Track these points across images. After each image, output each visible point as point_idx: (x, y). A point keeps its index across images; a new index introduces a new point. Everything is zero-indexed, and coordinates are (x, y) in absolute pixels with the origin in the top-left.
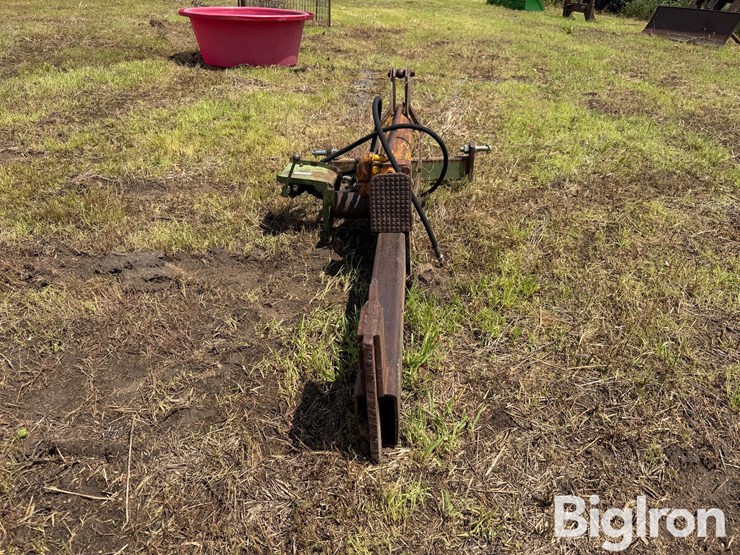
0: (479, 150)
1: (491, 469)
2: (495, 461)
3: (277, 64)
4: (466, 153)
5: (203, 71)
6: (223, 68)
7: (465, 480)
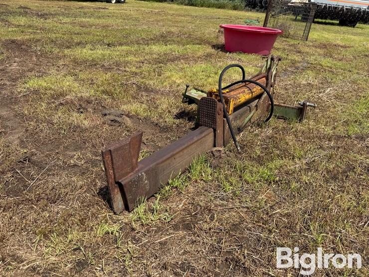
0: (309, 106)
1: (159, 241)
2: (164, 238)
3: (256, 53)
4: (301, 105)
5: (221, 52)
6: (226, 52)
7: (143, 239)
